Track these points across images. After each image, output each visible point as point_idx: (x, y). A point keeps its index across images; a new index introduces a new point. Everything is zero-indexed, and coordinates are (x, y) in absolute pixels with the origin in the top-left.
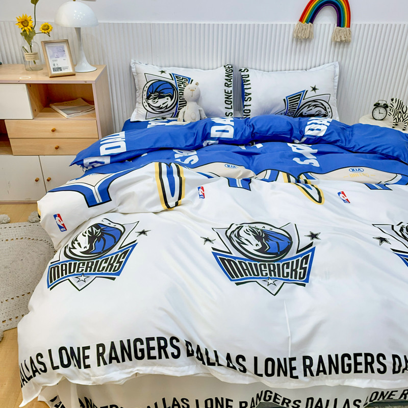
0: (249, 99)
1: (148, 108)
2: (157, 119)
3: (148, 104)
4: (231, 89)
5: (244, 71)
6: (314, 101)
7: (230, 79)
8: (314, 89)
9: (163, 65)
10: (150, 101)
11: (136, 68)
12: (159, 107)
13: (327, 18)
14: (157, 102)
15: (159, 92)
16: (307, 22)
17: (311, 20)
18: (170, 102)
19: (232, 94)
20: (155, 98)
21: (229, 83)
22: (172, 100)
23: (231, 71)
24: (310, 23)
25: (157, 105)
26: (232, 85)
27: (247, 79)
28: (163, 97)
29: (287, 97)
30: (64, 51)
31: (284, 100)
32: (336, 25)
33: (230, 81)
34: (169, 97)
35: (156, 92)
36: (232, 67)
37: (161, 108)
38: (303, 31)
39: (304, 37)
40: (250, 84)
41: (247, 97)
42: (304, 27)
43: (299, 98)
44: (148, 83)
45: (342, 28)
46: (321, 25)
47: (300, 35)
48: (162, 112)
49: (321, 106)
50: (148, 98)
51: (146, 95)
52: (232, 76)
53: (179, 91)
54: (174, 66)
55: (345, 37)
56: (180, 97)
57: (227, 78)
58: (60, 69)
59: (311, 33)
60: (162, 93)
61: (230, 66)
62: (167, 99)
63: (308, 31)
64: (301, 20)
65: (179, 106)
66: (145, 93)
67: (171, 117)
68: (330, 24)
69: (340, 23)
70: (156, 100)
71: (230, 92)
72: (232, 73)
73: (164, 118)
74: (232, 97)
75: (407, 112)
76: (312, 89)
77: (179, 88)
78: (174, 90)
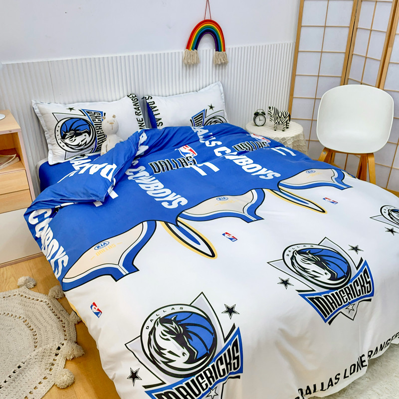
0: (161, 124)
1: (66, 148)
2: (76, 158)
3: (65, 143)
4: (141, 117)
5: (148, 99)
6: (214, 118)
7: (138, 108)
8: (211, 107)
9: (67, 102)
10: (67, 141)
11: (39, 108)
12: (78, 145)
13: (207, 44)
14: (75, 140)
15: (75, 130)
16: (193, 49)
17: (196, 47)
18: (88, 139)
19: (144, 122)
20: (72, 137)
21: (138, 112)
22: (89, 136)
23: (136, 100)
24: (195, 50)
25: (76, 143)
26: (141, 113)
27: (153, 106)
28: (80, 134)
29: (192, 118)
31: (191, 120)
32: (215, 50)
33: (139, 110)
34: (86, 134)
35: (70, 130)
36: (136, 96)
37: (81, 146)
39: (193, 63)
40: (158, 110)
41: (158, 122)
42: (191, 54)
43: (202, 117)
44: (58, 122)
45: (220, 52)
46: (203, 51)
47: (189, 61)
48: (82, 150)
49: (220, 121)
50: (63, 137)
51: (60, 135)
52: (139, 104)
53: (95, 126)
54: (78, 102)
55: (224, 60)
56: (97, 132)
57: (135, 107)
59: (198, 59)
60: (78, 130)
61: (134, 96)
62: (85, 136)
63: (195, 57)
64: (188, 47)
65: (98, 141)
66: (58, 133)
67: (90, 153)
68: (210, 50)
69: (218, 48)
70: (74, 139)
71: (141, 120)
72: (138, 102)
73: (83, 155)
74: (144, 124)
75: (282, 116)
76: (209, 108)
77: (94, 123)
78: (89, 125)
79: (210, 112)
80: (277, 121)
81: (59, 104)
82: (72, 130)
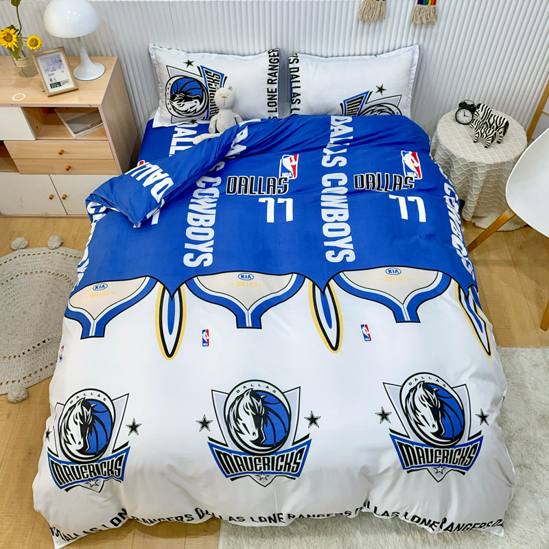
0: (298, 101)
1: (172, 111)
2: (185, 123)
3: (173, 106)
4: (276, 86)
5: (293, 62)
6: (379, 105)
7: (275, 73)
8: (381, 90)
10: (175, 104)
11: (156, 55)
12: (186, 112)
15: (186, 93)
18: (199, 106)
19: (277, 94)
20: (181, 101)
21: (273, 78)
22: (201, 104)
23: (276, 61)
26: (277, 81)
27: (296, 74)
28: (191, 99)
29: (344, 101)
31: (341, 104)
33: (275, 76)
34: (197, 100)
35: (181, 92)
36: (278, 56)
38: (371, 11)
40: (299, 81)
41: (295, 99)
42: (372, 6)
43: (360, 102)
44: (170, 79)
45: (424, 7)
47: (366, 17)
49: (388, 111)
50: (172, 99)
51: (170, 95)
52: (278, 68)
53: (209, 93)
54: (205, 52)
56: (211, 100)
57: (271, 72)
59: (382, 13)
60: (189, 94)
61: (276, 54)
62: (196, 102)
63: (378, 10)
65: (210, 110)
66: (169, 91)
70: (182, 103)
71: (274, 90)
72: (278, 64)
73: (194, 121)
74: (276, 97)
75: (494, 124)
76: (377, 89)
77: (209, 89)
78: (203, 90)
79: (375, 97)
80: (479, 131)
81: (181, 52)
82: (183, 92)
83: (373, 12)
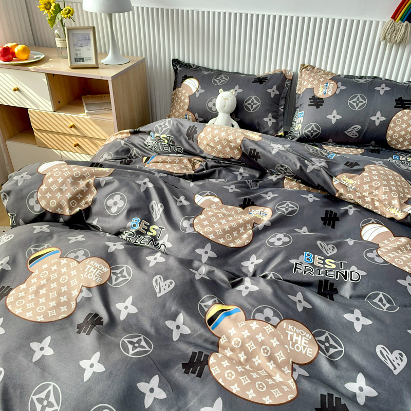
16: (402, 20)
17: (409, 18)
30: (89, 39)
38: (395, 33)
39: (394, 41)
42: (397, 27)
58: (83, 60)
64: (394, 17)
83: (396, 34)
